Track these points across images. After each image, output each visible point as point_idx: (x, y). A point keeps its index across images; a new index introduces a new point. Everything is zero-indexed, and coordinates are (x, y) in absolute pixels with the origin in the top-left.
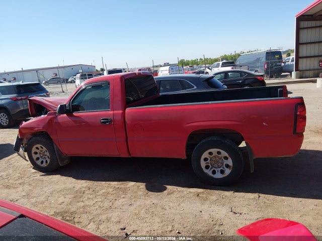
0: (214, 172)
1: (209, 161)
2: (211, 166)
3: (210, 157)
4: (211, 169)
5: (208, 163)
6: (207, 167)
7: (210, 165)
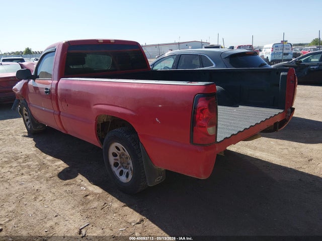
0: (121, 173)
1: (118, 157)
2: (120, 165)
3: (118, 153)
4: (120, 167)
5: (117, 160)
6: (116, 165)
7: (119, 163)
